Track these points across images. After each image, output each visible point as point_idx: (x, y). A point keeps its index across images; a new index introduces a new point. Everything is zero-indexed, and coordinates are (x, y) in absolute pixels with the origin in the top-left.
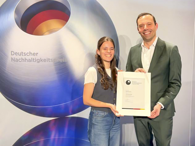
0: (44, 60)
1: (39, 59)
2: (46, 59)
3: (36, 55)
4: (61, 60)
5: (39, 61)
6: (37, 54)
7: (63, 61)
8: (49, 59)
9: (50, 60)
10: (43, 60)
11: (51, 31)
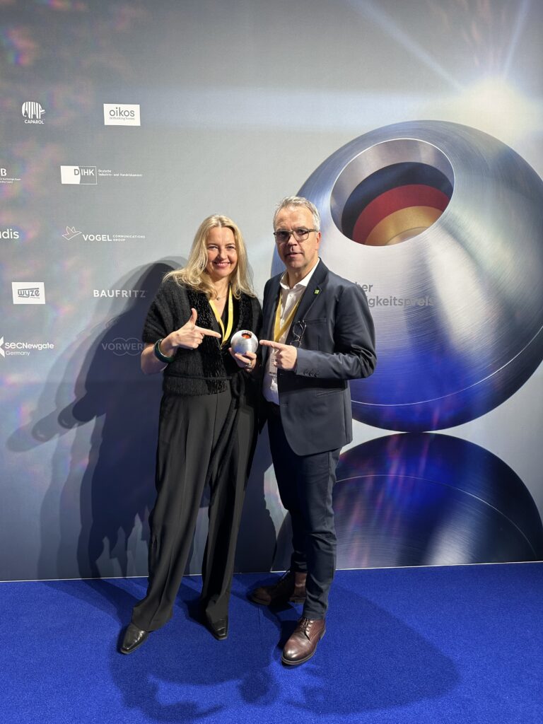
0: (383, 302)
1: (374, 300)
2: (389, 299)
3: (368, 289)
4: (421, 303)
5: (374, 303)
6: (370, 286)
7: (427, 305)
8: (395, 299)
9: (397, 302)
10: (381, 302)
11: (404, 236)
